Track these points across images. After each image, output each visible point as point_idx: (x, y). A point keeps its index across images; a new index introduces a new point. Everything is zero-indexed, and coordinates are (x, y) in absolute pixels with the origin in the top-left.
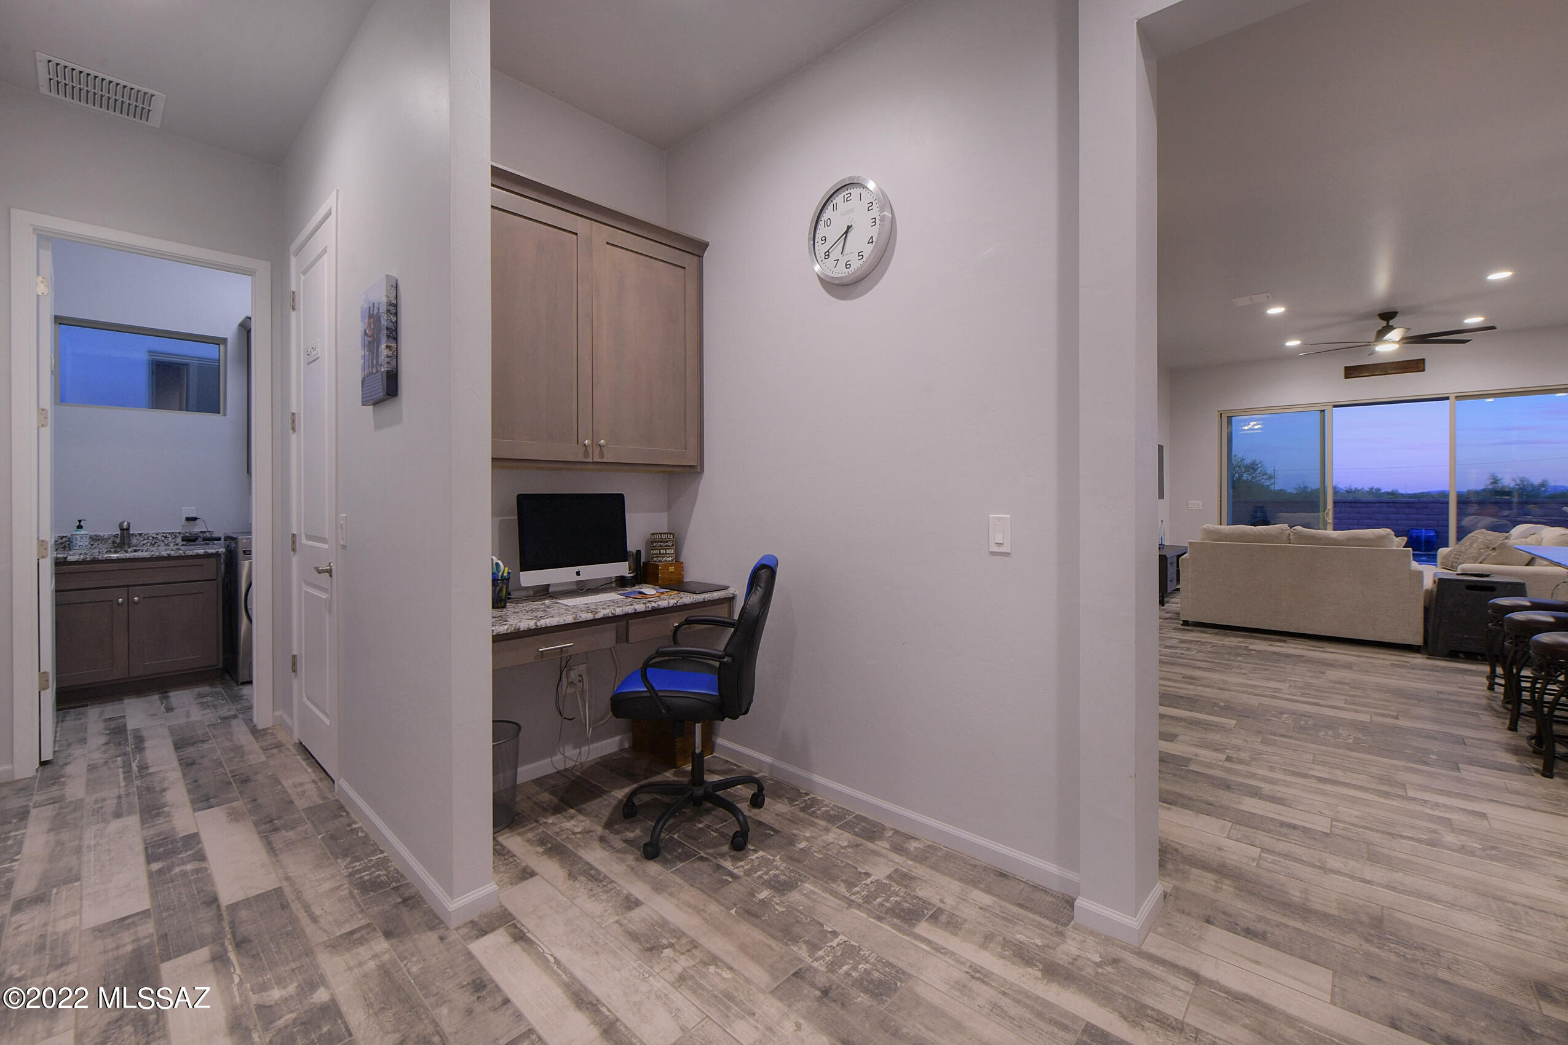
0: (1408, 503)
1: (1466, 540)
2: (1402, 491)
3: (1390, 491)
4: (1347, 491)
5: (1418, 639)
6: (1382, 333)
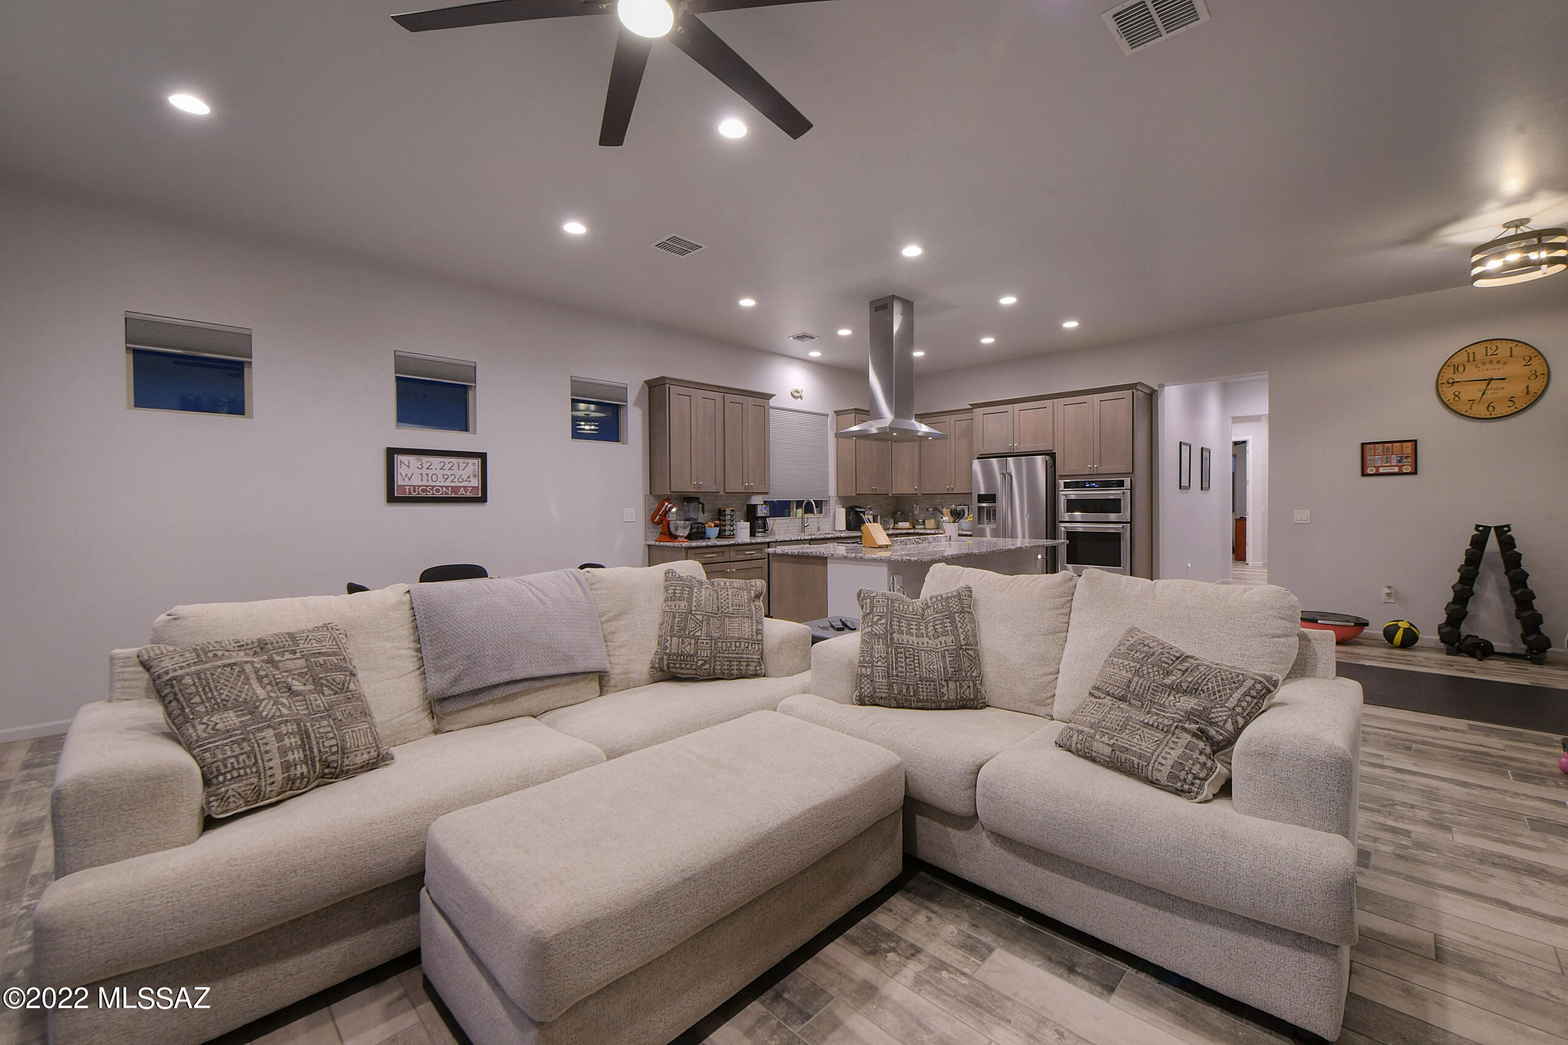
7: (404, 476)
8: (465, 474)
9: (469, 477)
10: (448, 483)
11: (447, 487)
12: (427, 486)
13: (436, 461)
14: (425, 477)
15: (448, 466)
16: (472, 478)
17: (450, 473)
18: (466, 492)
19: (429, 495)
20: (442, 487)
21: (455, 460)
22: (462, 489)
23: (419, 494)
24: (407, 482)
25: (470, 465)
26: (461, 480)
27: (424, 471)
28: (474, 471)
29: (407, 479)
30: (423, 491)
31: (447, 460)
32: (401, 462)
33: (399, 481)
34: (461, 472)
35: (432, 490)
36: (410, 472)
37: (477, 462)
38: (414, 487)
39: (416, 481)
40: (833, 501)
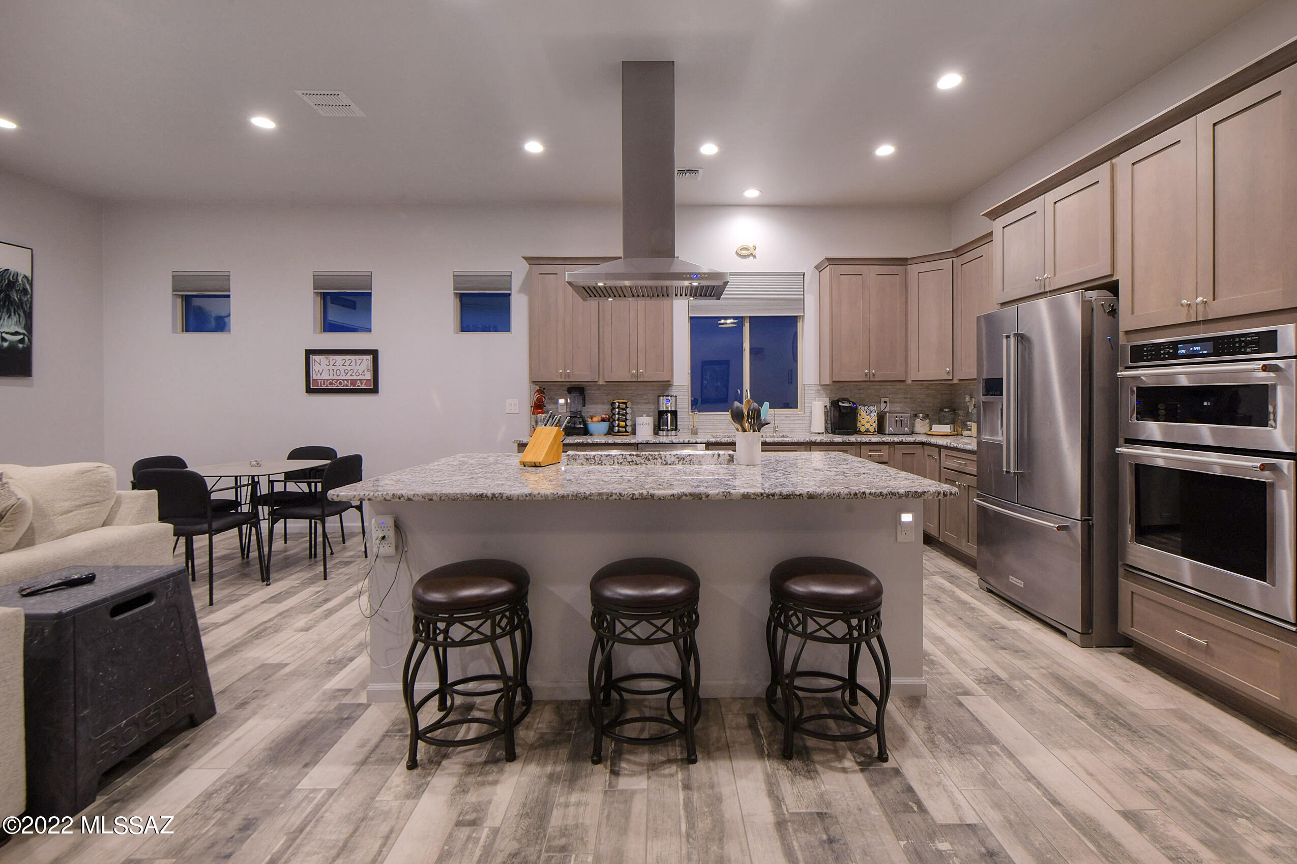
7: (317, 371)
8: (361, 368)
9: (364, 372)
10: (348, 377)
11: (347, 380)
12: (333, 380)
13: (339, 358)
14: (331, 372)
15: (348, 363)
16: (366, 372)
17: (349, 368)
18: (362, 384)
19: (335, 387)
20: (343, 380)
21: (353, 357)
22: (358, 381)
23: (327, 386)
24: (319, 377)
25: (365, 361)
26: (357, 374)
27: (331, 367)
28: (368, 366)
29: (319, 375)
30: (331, 383)
31: (347, 357)
32: (315, 361)
33: (314, 376)
34: (358, 367)
35: (336, 382)
36: (323, 369)
37: (368, 358)
38: (324, 380)
39: (325, 376)
40: (812, 392)
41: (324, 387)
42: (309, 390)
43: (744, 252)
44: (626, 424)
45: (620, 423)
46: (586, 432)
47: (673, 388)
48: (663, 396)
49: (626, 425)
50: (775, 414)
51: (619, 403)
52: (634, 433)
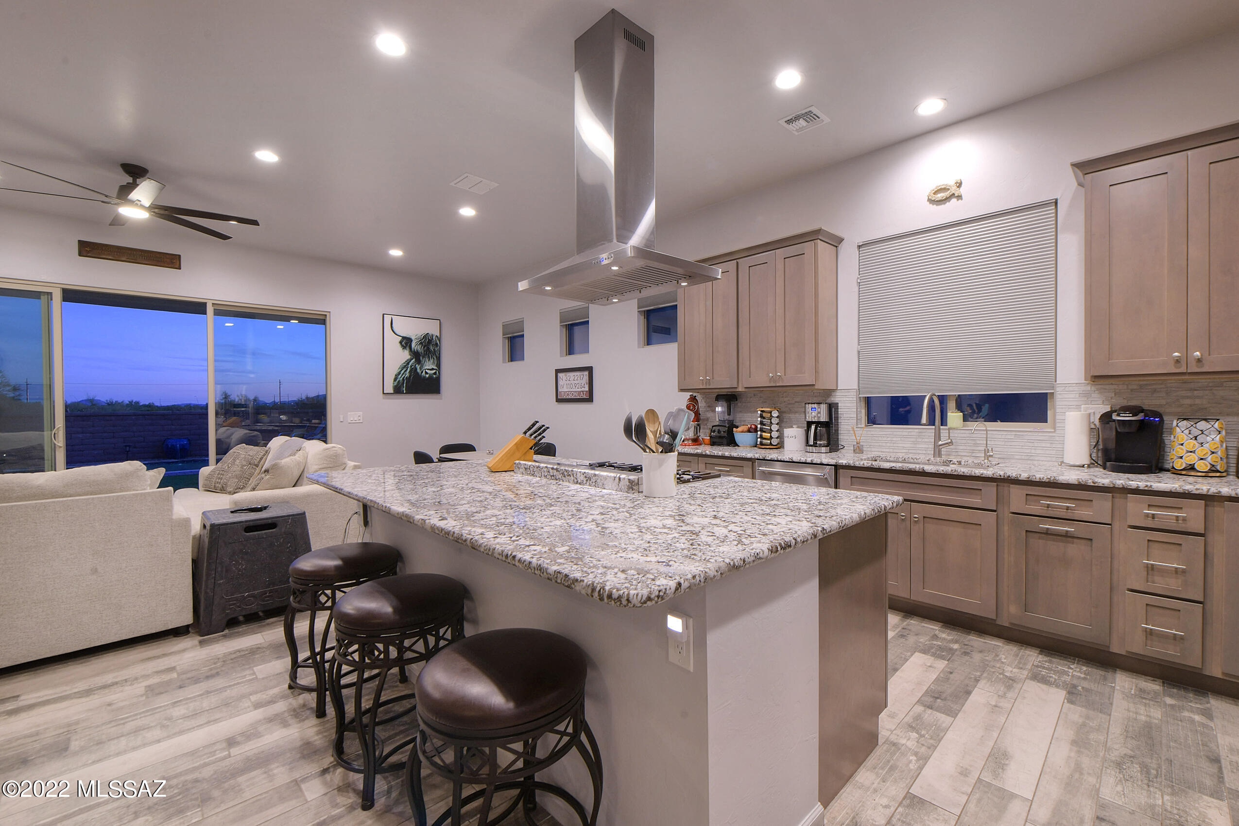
0: (163, 415)
1: (228, 458)
2: (157, 404)
3: (147, 404)
4: (108, 404)
5: (187, 618)
6: (125, 191)
7: (561, 385)
8: (583, 382)
9: (584, 385)
10: (576, 389)
11: (576, 392)
13: (572, 375)
14: (568, 386)
16: (586, 385)
17: (576, 382)
18: (584, 395)
20: (574, 392)
21: (577, 374)
22: (582, 393)
24: (563, 390)
25: (584, 376)
26: (580, 387)
27: (568, 382)
28: (586, 380)
29: (563, 388)
30: (570, 395)
32: (560, 377)
33: (560, 389)
34: (580, 381)
36: (564, 384)
37: (588, 374)
38: (567, 392)
39: (567, 389)
40: (1072, 396)
41: (565, 397)
42: (558, 400)
43: (940, 196)
44: (771, 436)
45: (764, 434)
46: (731, 441)
47: (837, 394)
48: (809, 403)
49: (771, 438)
50: (986, 430)
51: (761, 411)
52: (780, 446)
